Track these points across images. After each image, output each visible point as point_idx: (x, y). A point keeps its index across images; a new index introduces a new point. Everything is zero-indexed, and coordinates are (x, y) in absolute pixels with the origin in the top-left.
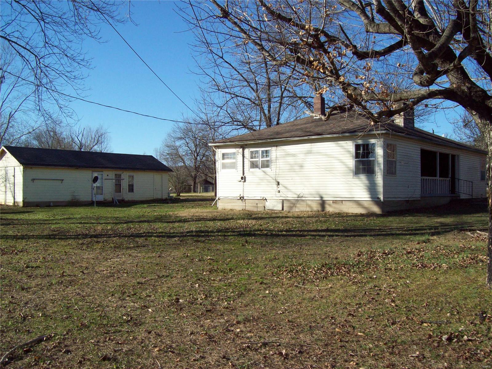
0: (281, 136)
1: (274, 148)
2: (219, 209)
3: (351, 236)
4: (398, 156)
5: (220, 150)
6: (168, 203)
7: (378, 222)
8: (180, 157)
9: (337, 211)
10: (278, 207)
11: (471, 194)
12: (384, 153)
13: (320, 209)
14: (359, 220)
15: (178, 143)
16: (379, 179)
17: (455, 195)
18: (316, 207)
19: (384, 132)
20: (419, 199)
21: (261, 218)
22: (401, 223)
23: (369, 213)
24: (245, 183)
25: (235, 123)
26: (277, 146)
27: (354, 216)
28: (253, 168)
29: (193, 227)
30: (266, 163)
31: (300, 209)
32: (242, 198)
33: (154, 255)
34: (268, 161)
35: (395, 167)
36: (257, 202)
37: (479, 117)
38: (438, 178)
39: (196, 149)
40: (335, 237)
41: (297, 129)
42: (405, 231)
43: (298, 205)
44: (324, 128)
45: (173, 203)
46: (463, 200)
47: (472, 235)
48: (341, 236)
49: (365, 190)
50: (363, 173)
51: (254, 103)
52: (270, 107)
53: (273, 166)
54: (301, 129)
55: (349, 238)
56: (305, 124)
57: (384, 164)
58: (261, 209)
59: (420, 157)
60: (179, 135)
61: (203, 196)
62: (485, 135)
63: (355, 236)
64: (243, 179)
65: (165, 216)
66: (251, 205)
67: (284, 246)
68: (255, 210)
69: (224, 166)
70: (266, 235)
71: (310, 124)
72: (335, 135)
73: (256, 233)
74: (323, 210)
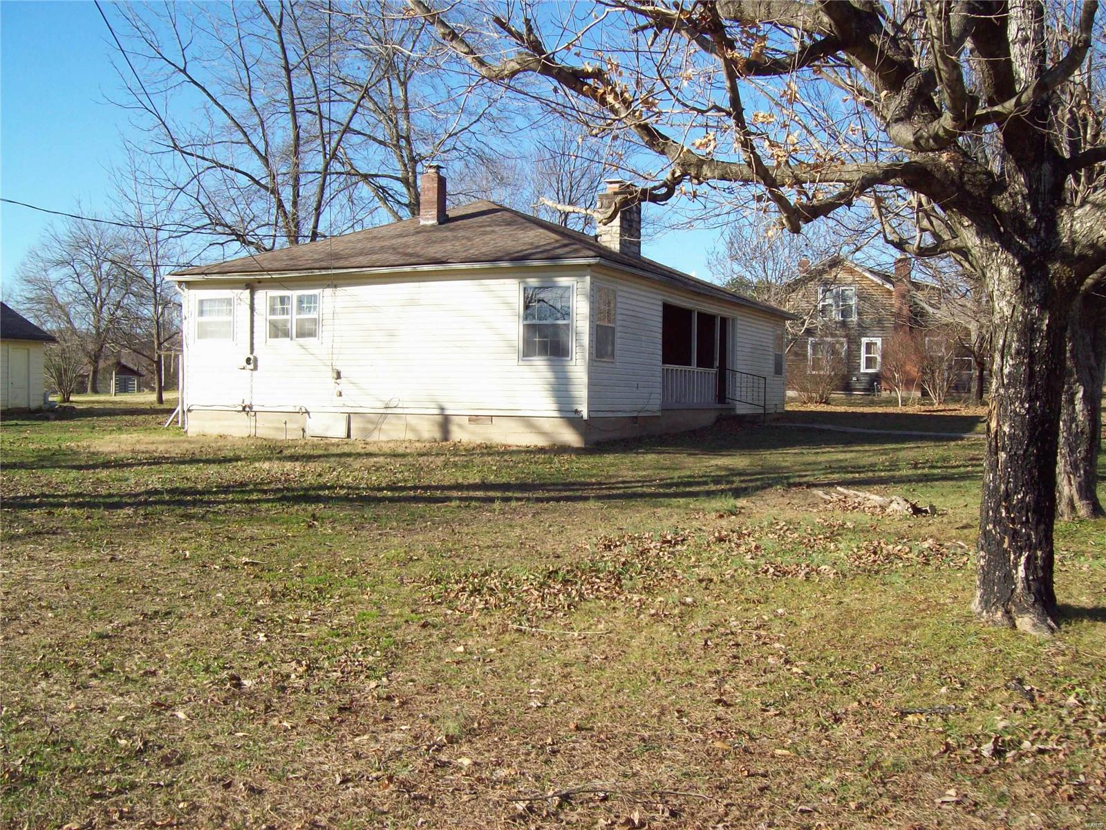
0: (346, 264)
1: (328, 291)
2: (189, 435)
3: (548, 500)
4: (619, 317)
5: (192, 292)
6: (48, 419)
7: (586, 466)
8: (60, 307)
9: (478, 441)
10: (337, 431)
11: (762, 403)
12: (592, 309)
13: (437, 435)
14: (541, 461)
15: (54, 274)
16: (578, 368)
17: (725, 406)
18: (429, 431)
19: (592, 261)
20: (659, 414)
21: (309, 458)
22: (639, 469)
23: (554, 445)
24: (255, 372)
25: (219, 229)
26: (336, 287)
27: (526, 452)
28: (276, 336)
29: (154, 479)
30: (308, 326)
31: (390, 435)
32: (246, 409)
33: (93, 555)
34: (314, 321)
35: (613, 344)
36: (284, 417)
37: (978, 234)
38: (694, 367)
39: (100, 291)
40: (514, 504)
41: (383, 247)
42: (660, 486)
43: (383, 427)
44: (448, 246)
45: (61, 419)
46: (744, 416)
47: (828, 497)
48: (528, 499)
49: (546, 394)
50: (540, 354)
51: (258, 183)
52: (296, 195)
53: (325, 332)
54: (394, 249)
55: (545, 505)
56: (400, 236)
57: (591, 334)
58: (293, 435)
59: (661, 320)
60: (57, 253)
61: (126, 403)
62: (989, 275)
63: (558, 500)
64: (252, 362)
65: (60, 452)
66: (270, 425)
67: (410, 525)
68: (281, 436)
69: (203, 333)
70: (346, 499)
71: (414, 238)
72: (477, 266)
73: (321, 493)
74: (446, 439)
